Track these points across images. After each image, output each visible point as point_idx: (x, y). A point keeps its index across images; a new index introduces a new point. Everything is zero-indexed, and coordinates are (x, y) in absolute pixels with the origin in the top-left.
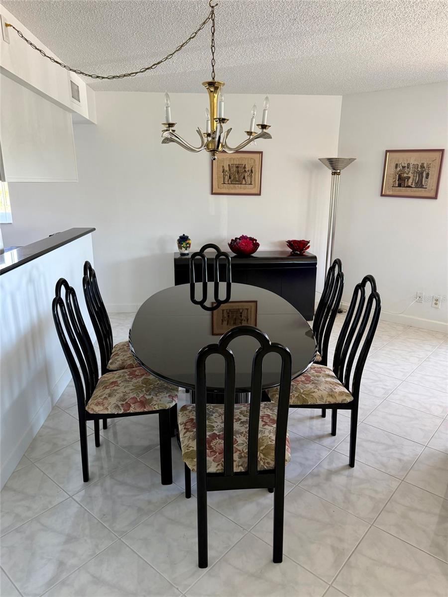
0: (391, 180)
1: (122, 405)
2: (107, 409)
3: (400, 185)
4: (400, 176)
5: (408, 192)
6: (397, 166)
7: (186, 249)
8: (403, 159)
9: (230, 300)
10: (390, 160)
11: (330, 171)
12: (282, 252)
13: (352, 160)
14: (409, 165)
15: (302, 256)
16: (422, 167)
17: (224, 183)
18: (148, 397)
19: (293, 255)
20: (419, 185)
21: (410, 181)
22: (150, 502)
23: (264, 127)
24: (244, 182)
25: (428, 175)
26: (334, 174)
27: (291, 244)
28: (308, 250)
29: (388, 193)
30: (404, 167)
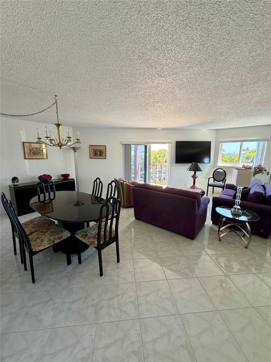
0: (92, 154)
1: (51, 242)
2: (45, 246)
3: (95, 155)
4: (95, 153)
5: (98, 157)
6: (93, 150)
7: (17, 183)
8: (95, 148)
9: (46, 200)
10: (91, 148)
11: (73, 151)
12: (59, 179)
13: (80, 148)
14: (97, 150)
15: (67, 179)
16: (101, 150)
17: (31, 155)
18: (59, 236)
19: (64, 179)
20: (101, 155)
21: (98, 154)
22: (68, 273)
23: (78, 140)
24: (40, 154)
25: (103, 152)
26: (74, 152)
27: (63, 175)
28: (69, 177)
29: (92, 157)
30: (96, 150)
